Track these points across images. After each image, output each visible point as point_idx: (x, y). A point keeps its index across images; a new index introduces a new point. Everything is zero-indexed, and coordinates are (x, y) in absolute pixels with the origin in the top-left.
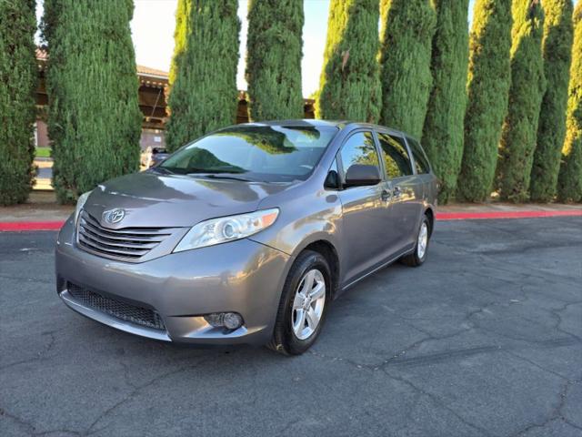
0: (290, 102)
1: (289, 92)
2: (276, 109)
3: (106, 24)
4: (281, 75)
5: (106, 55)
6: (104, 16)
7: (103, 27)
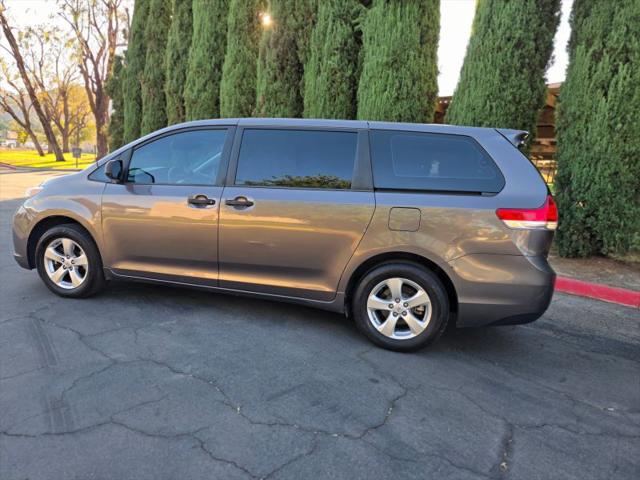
0: (611, 89)
1: (615, 71)
2: (581, 104)
3: (388, 56)
4: (604, 46)
5: (386, 86)
6: (386, 49)
7: (385, 59)
